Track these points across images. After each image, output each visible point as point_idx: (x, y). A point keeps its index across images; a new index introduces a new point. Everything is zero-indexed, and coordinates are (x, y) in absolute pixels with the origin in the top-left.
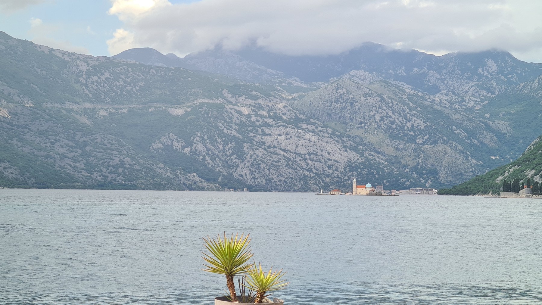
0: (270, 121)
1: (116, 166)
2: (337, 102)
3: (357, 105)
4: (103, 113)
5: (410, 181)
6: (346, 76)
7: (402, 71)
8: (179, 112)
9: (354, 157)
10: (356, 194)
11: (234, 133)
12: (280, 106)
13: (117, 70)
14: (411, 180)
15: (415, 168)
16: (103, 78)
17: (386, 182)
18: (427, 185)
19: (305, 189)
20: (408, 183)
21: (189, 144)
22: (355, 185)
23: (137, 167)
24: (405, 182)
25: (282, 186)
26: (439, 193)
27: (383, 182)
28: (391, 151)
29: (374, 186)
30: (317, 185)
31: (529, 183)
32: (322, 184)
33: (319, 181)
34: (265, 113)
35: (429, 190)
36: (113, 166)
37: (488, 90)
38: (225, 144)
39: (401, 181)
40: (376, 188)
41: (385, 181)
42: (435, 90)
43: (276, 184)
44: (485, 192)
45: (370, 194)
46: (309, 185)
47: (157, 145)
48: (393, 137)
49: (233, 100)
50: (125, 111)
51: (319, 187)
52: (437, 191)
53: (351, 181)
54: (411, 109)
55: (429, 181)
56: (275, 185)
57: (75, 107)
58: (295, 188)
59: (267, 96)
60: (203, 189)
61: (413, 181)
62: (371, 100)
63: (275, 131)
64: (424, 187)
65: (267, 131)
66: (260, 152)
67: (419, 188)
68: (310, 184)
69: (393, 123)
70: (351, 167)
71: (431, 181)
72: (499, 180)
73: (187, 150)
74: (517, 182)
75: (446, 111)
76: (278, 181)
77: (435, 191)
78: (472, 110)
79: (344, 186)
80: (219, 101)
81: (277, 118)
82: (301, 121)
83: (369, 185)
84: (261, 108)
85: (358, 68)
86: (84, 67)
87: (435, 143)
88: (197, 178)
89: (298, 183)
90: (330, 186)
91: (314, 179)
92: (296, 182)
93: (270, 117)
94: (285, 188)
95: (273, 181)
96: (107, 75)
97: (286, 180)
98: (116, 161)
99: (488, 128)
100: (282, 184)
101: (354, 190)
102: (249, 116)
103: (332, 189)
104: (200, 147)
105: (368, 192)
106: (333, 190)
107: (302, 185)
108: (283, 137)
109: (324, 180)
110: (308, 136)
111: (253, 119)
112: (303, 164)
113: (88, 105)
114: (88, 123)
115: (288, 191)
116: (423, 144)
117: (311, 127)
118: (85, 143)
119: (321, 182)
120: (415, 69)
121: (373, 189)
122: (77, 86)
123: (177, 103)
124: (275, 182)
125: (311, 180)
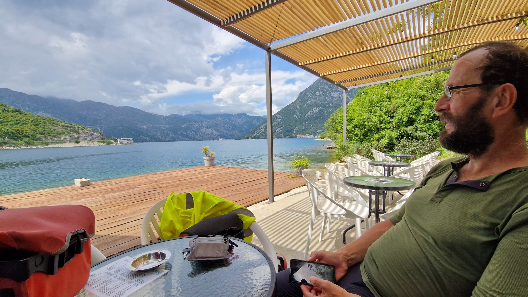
4: (167, 127)
6: (216, 119)
7: (227, 118)
8: (184, 126)
9: (219, 133)
11: (195, 130)
13: (170, 118)
14: (230, 137)
16: (167, 120)
23: (175, 137)
31: (251, 137)
34: (201, 126)
35: (233, 139)
36: (170, 137)
37: (243, 121)
38: (193, 132)
41: (225, 138)
42: (233, 121)
44: (243, 139)
47: (179, 133)
48: (226, 130)
49: (195, 124)
50: (172, 126)
51: (213, 139)
57: (161, 126)
59: (201, 123)
60: (189, 141)
63: (203, 129)
73: (186, 133)
75: (236, 125)
78: (240, 124)
79: (217, 139)
80: (192, 124)
82: (208, 127)
85: (219, 117)
87: (234, 130)
95: (203, 138)
97: (206, 138)
99: (243, 127)
102: (198, 126)
105: (222, 140)
107: (209, 139)
110: (210, 130)
112: (209, 135)
113: (164, 125)
114: (164, 129)
122: (161, 122)
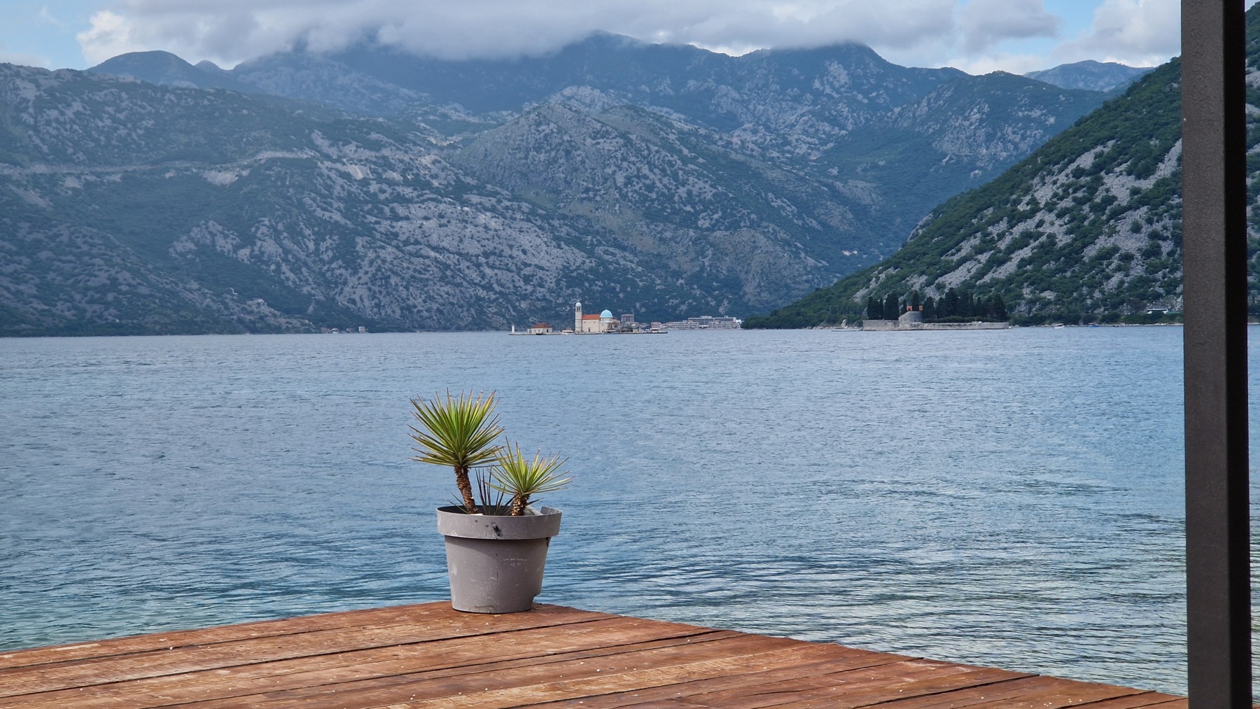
0: (408, 192)
1: (102, 289)
2: (538, 149)
3: (578, 155)
4: (71, 183)
5: (689, 303)
6: (555, 99)
7: (665, 87)
8: (226, 177)
9: (577, 257)
10: (582, 331)
11: (337, 217)
12: (426, 160)
13: (100, 96)
14: (690, 301)
15: (696, 278)
16: (70, 113)
17: (641, 307)
18: (721, 310)
19: (480, 324)
20: (684, 307)
21: (248, 240)
22: (578, 315)
23: (144, 290)
24: (677, 306)
25: (434, 320)
26: (746, 326)
27: (635, 307)
28: (648, 244)
29: (616, 315)
30: (503, 316)
31: (916, 299)
32: (513, 313)
33: (507, 308)
34: (396, 176)
35: (726, 320)
36: (96, 289)
37: (834, 121)
38: (319, 238)
39: (670, 304)
40: (620, 319)
41: (638, 305)
42: (730, 122)
43: (421, 317)
44: (833, 322)
45: (610, 331)
46: (488, 317)
47: (183, 245)
48: (652, 216)
49: (333, 152)
50: (117, 178)
51: (507, 320)
52: (740, 321)
53: (571, 306)
54: (685, 161)
55: (726, 302)
56: (419, 319)
57: (14, 172)
58: (460, 323)
59: (401, 141)
60: (278, 330)
61: (694, 303)
62: (606, 145)
63: (416, 210)
64: (715, 313)
65: (401, 211)
66: (389, 253)
67: (706, 317)
68: (490, 315)
69: (650, 188)
70: (570, 277)
71: (729, 303)
72: (859, 296)
73: (244, 253)
74: (893, 300)
75: (754, 164)
76: (426, 311)
77: (737, 321)
78: (803, 160)
79: (557, 316)
80: (307, 154)
81: (420, 184)
82: (469, 189)
83: (606, 314)
84: (389, 166)
85: (579, 82)
86: (29, 92)
87: (734, 226)
88: (265, 309)
89: (465, 314)
90: (528, 318)
91: (497, 305)
92: (462, 312)
93: (407, 183)
94: (440, 323)
95: (415, 310)
96: (77, 106)
97: (441, 308)
98: (102, 278)
99: (835, 195)
100: (434, 317)
101: (577, 324)
102: (365, 182)
103: (533, 323)
104: (270, 247)
105: (605, 328)
106: (534, 325)
107: (473, 317)
108: (432, 223)
109: (516, 306)
110: (483, 218)
111: (374, 187)
112: (474, 275)
113: (40, 168)
114: (42, 203)
115: (446, 329)
116: (712, 229)
117: (489, 202)
118: (38, 245)
119: (511, 310)
120: (692, 83)
121: (615, 321)
122: (17, 131)
123: (223, 161)
124: (419, 311)
125: (490, 307)
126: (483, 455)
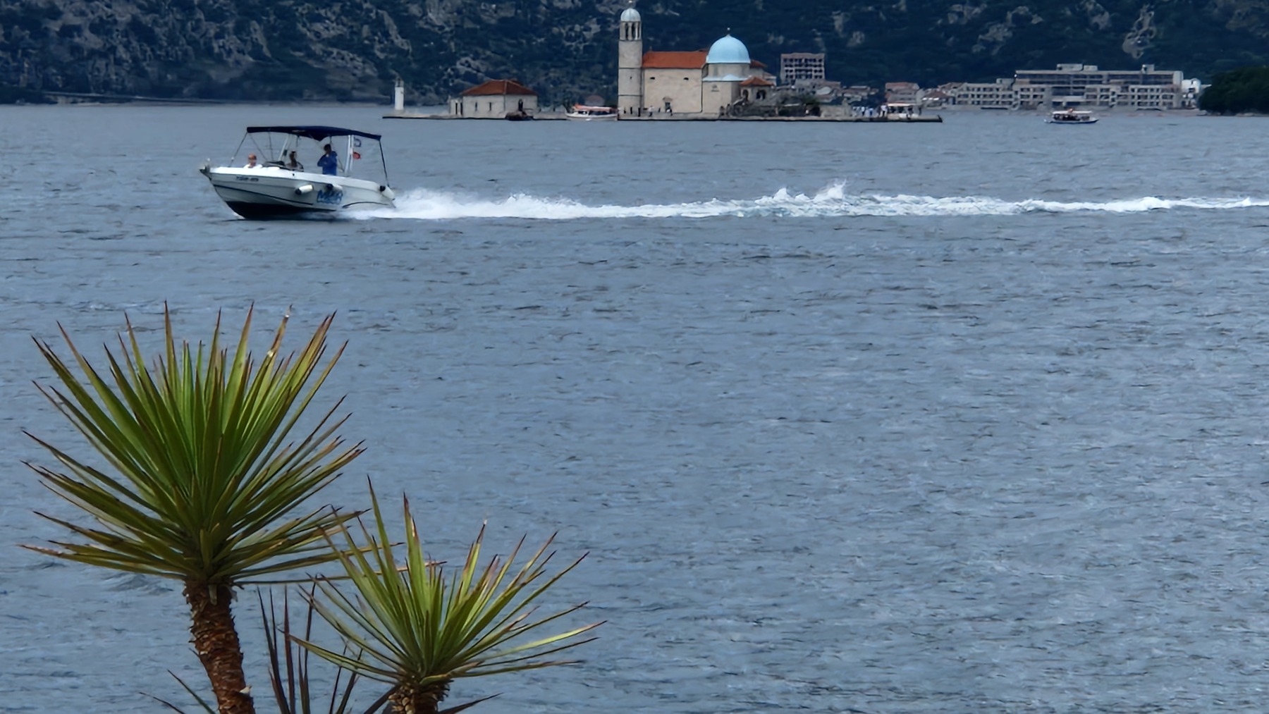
5: (1017, 18)
10: (641, 110)
17: (849, 28)
18: (1130, 44)
20: (999, 33)
22: (629, 53)
24: (977, 26)
25: (118, 62)
26: (1215, 103)
27: (828, 28)
29: (762, 56)
30: (366, 52)
32: (399, 41)
33: (378, 24)
35: (1146, 79)
39: (952, 19)
40: (774, 69)
43: (75, 49)
45: (739, 110)
46: (311, 55)
52: (1196, 84)
53: (603, 20)
55: (1146, 18)
56: (67, 57)
58: (213, 73)
61: (1036, 20)
64: (1109, 56)
67: (1076, 68)
68: (317, 48)
71: (1156, 21)
76: (94, 29)
77: (1187, 84)
83: (728, 49)
89: (232, 41)
90: (452, 60)
91: (344, 12)
92: (218, 36)
94: (142, 73)
100: (122, 52)
101: (626, 85)
103: (468, 77)
106: (475, 85)
109: (411, 19)
115: (162, 93)
119: (393, 30)
121: (759, 74)
125: (319, 19)
126: (286, 541)
